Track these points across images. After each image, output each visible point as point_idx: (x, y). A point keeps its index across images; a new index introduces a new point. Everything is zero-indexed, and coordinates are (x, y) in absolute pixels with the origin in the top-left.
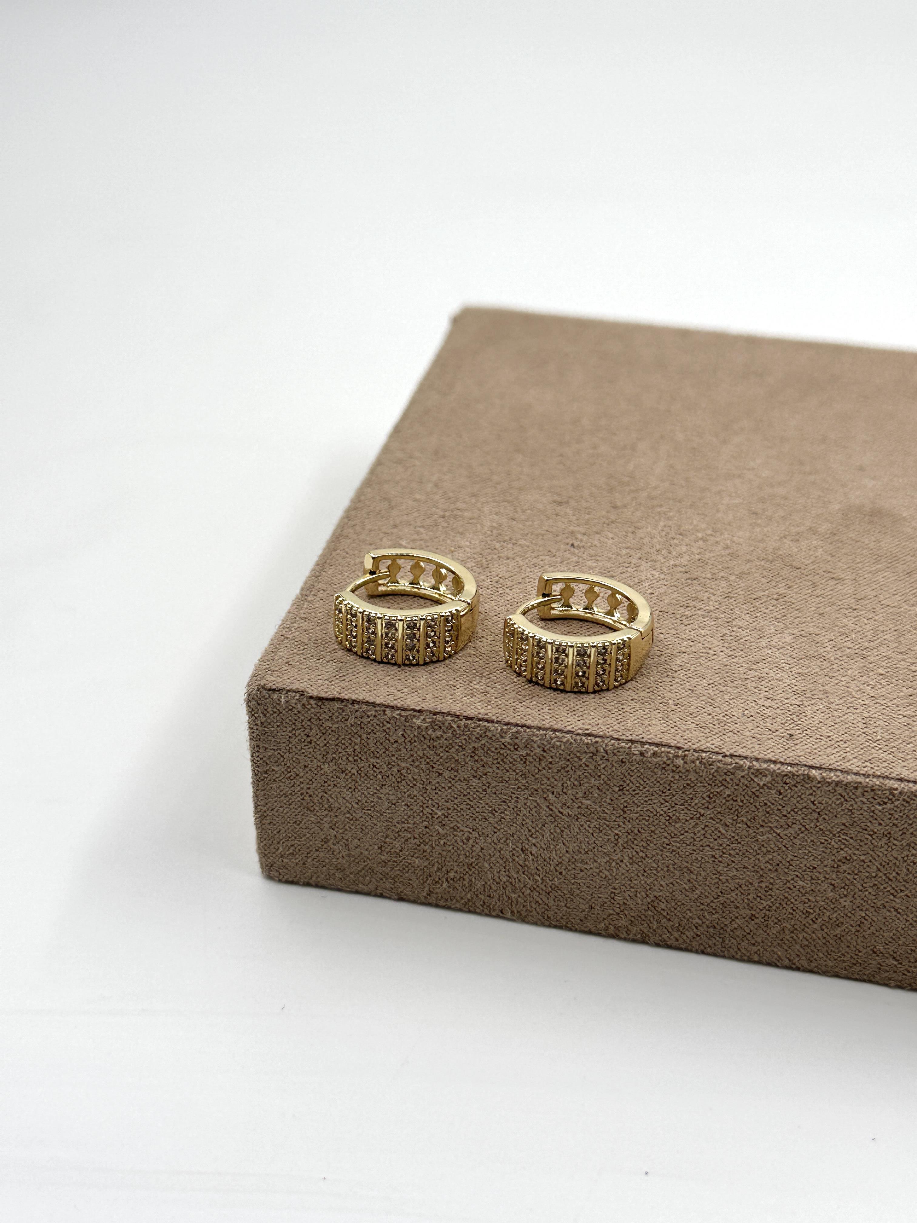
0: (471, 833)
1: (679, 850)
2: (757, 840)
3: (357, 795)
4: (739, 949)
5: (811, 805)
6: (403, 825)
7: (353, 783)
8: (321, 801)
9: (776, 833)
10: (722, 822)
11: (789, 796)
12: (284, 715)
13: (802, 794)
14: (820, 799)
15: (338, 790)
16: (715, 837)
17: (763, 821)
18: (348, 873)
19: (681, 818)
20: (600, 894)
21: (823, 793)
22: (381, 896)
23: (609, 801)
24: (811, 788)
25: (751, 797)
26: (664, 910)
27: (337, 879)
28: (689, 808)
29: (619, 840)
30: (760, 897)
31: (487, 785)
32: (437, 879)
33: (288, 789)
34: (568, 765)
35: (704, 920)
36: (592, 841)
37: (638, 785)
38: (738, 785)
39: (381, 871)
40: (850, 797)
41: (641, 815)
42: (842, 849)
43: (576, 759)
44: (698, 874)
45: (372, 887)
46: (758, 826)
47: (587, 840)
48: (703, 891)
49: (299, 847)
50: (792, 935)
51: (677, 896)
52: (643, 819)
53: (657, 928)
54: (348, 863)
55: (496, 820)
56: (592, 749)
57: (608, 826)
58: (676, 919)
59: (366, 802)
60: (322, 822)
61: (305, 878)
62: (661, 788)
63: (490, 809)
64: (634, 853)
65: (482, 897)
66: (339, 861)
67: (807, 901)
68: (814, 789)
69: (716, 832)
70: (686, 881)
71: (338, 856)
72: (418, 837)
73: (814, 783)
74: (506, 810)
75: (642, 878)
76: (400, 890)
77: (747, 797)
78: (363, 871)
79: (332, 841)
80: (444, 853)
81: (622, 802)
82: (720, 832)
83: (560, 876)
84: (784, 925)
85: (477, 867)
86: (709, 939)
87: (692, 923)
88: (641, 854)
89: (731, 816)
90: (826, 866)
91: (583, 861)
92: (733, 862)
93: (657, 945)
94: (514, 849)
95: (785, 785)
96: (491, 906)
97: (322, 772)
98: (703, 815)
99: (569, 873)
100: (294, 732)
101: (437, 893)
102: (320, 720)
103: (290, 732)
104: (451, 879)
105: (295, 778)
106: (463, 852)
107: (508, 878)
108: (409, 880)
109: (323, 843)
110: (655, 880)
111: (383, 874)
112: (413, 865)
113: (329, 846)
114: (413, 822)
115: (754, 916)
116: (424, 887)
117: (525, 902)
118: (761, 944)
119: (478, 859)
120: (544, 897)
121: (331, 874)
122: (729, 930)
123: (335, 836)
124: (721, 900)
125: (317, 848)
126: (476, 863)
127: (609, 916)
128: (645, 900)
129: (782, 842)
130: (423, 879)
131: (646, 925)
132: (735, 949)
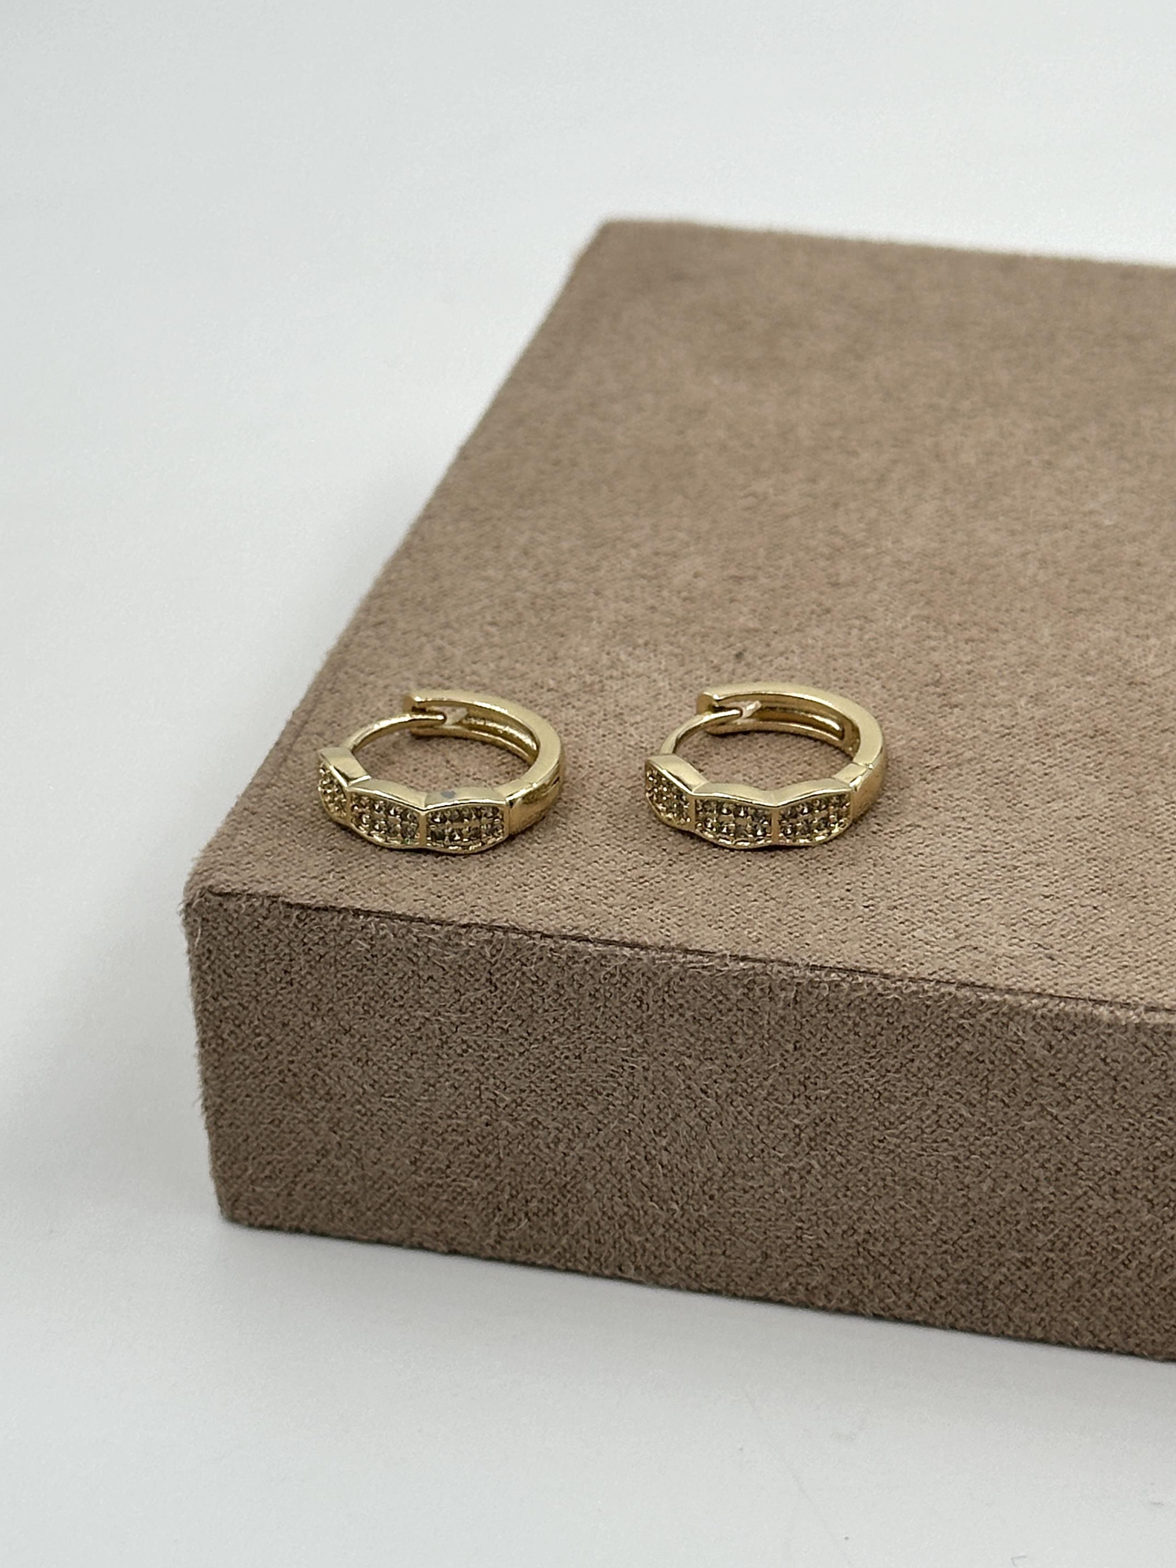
0: (561, 1132)
1: (900, 1150)
2: (1023, 1128)
3: (371, 1073)
4: (1010, 1319)
5: (1102, 1065)
6: (449, 1122)
7: (364, 1051)
8: (312, 1083)
9: (1052, 1115)
10: (964, 1100)
11: (1065, 1051)
12: (245, 937)
14: (1115, 1053)
15: (340, 1064)
16: (956, 1126)
17: (1029, 1094)
18: (363, 1209)
19: (897, 1094)
20: (778, 1230)
21: (1117, 1044)
22: (420, 1247)
25: (1005, 1054)
26: (883, 1255)
27: (345, 1219)
28: (909, 1076)
29: (803, 1135)
30: (1036, 1226)
31: (582, 1047)
32: (510, 1215)
33: (256, 1064)
35: (950, 1271)
36: (759, 1140)
38: (982, 1035)
39: (417, 1204)
40: (1160, 1049)
41: (833, 1092)
42: (1158, 1139)
44: (934, 1190)
45: (403, 1231)
46: (1022, 1105)
47: (750, 1137)
48: (944, 1220)
49: (281, 1165)
50: (1094, 1290)
51: (902, 1230)
52: (838, 1098)
53: (876, 1287)
54: (361, 1192)
55: (600, 1107)
57: (782, 1112)
58: (905, 1271)
59: (387, 1083)
60: (316, 1120)
61: (293, 1219)
62: (862, 1044)
63: (589, 1089)
64: (828, 1158)
65: (587, 1243)
66: (347, 1188)
67: (1111, 1230)
68: (1103, 1037)
69: (955, 1117)
70: (915, 1203)
71: (345, 1179)
72: (475, 1141)
73: (1102, 1029)
74: (614, 1089)
75: (844, 1200)
76: (450, 1235)
77: (998, 1054)
78: (389, 1205)
79: (333, 1153)
80: (519, 1169)
81: (802, 1070)
82: (961, 1116)
83: (711, 1202)
84: (1080, 1273)
85: (574, 1191)
86: (961, 1303)
87: (931, 1276)
88: (839, 1159)
89: (978, 1088)
90: (1135, 1169)
91: (746, 1174)
92: (989, 1168)
93: (877, 1317)
94: (633, 1158)
95: (1056, 1033)
96: (602, 1260)
97: (312, 1032)
98: (932, 1089)
99: (725, 1196)
101: (512, 1239)
102: (305, 944)
103: (258, 966)
104: (534, 1214)
105: (268, 1044)
106: (550, 1165)
107: (626, 1209)
108: (465, 1217)
109: (319, 1158)
110: (866, 1203)
111: (422, 1208)
112: (469, 1190)
113: (329, 1162)
114: (465, 1115)
115: (1030, 1259)
116: (490, 1230)
117: (657, 1249)
118: (1046, 1309)
119: (575, 1177)
120: (688, 1240)
121: (336, 1211)
122: (991, 1287)
123: (339, 1144)
124: (975, 1233)
125: (310, 1167)
126: (572, 1184)
127: (795, 1269)
128: (851, 1240)
129: (1062, 1130)
130: (487, 1216)
131: (857, 1282)
132: (1005, 1319)
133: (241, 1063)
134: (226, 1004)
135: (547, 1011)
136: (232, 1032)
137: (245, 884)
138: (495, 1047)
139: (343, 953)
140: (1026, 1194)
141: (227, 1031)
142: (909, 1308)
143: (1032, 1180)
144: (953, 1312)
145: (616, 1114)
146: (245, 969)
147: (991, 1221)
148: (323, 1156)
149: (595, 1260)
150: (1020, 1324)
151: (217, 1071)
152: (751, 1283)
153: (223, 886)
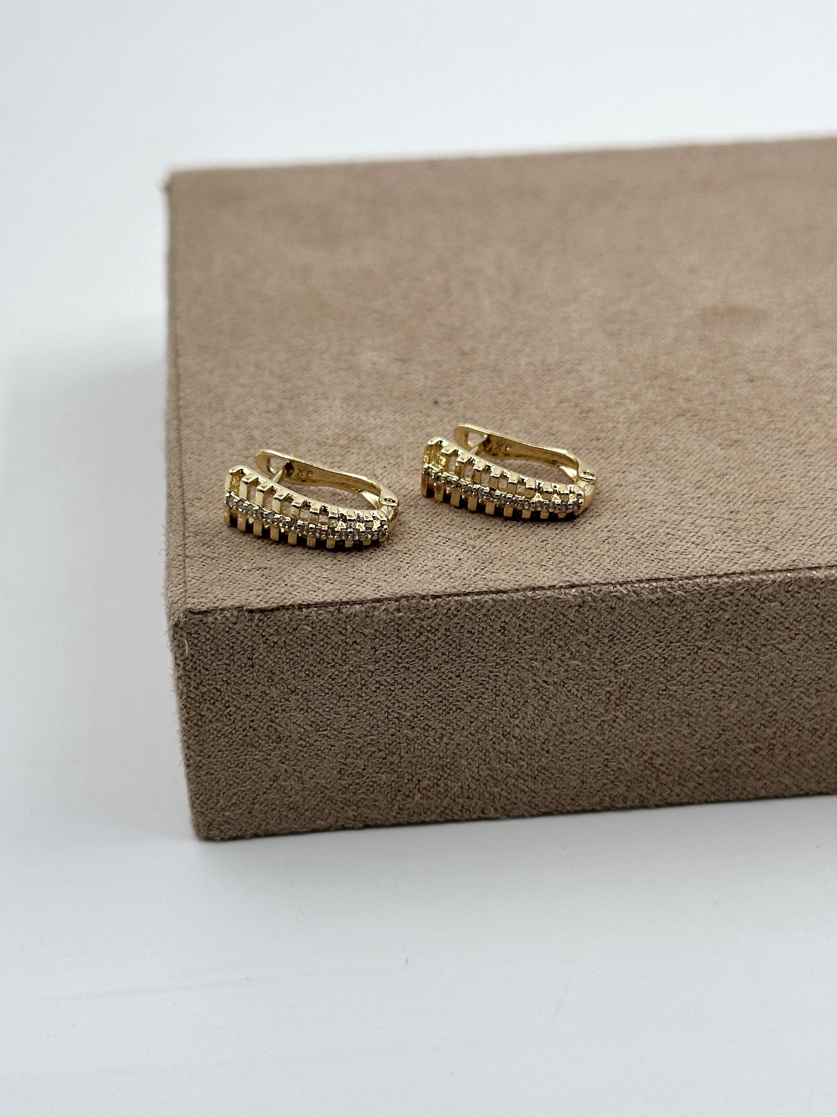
0: (445, 729)
1: (676, 694)
2: (759, 662)
3: (310, 716)
4: (744, 788)
5: (815, 609)
6: (365, 739)
7: (305, 703)
8: (267, 733)
9: (778, 649)
10: (722, 651)
11: (791, 605)
12: (219, 640)
13: (805, 599)
14: (825, 600)
15: (288, 715)
16: (715, 669)
17: (765, 639)
18: (303, 811)
19: (677, 657)
20: (593, 763)
21: (827, 593)
22: (344, 828)
23: (598, 656)
24: (815, 590)
25: (751, 615)
26: (661, 765)
27: (290, 821)
28: (686, 643)
29: (612, 697)
30: (764, 725)
31: (461, 668)
33: (226, 728)
34: (551, 626)
35: (706, 766)
36: (581, 707)
37: (629, 630)
38: (737, 605)
39: (341, 800)
41: (634, 664)
43: (561, 617)
44: (698, 715)
45: (331, 820)
46: (760, 647)
47: (575, 706)
48: (703, 733)
49: (243, 794)
50: (799, 758)
51: (675, 746)
52: (636, 667)
53: (657, 787)
54: (302, 799)
55: (472, 707)
56: (579, 601)
57: (598, 685)
58: (676, 772)
59: (321, 722)
60: (269, 757)
61: (252, 829)
62: (655, 627)
63: (465, 696)
64: (628, 709)
65: (461, 801)
66: (291, 799)
67: (813, 717)
68: (818, 591)
69: (714, 664)
70: (685, 726)
71: (290, 793)
72: (383, 748)
73: (817, 585)
74: (483, 693)
75: (638, 734)
76: (365, 816)
77: (748, 617)
78: (321, 804)
79: (282, 777)
80: (414, 760)
81: (613, 654)
82: (720, 662)
83: (547, 755)
84: (790, 749)
85: (453, 767)
86: (712, 785)
87: (693, 772)
88: (637, 708)
89: (732, 642)
90: (832, 674)
91: (571, 731)
92: (735, 692)
93: (658, 806)
94: (495, 736)
95: (786, 594)
96: (471, 809)
97: (268, 698)
98: (700, 649)
99: (557, 749)
100: (232, 658)
101: (408, 809)
102: (263, 636)
103: (228, 659)
105: (235, 712)
106: (436, 754)
107: (488, 772)
108: (375, 801)
109: (271, 783)
110: (652, 733)
111: (344, 802)
112: (379, 782)
113: (278, 784)
114: (376, 732)
115: (758, 747)
116: (393, 806)
117: (509, 794)
118: (768, 777)
119: (453, 758)
120: (530, 783)
121: (283, 817)
122: (732, 770)
123: (286, 771)
124: (724, 738)
125: (265, 790)
126: (451, 763)
127: (603, 787)
128: (641, 759)
129: (785, 658)
130: (391, 797)
131: (644, 787)
132: (740, 789)
133: (215, 729)
134: (204, 690)
135: (437, 649)
136: (208, 709)
137: (214, 603)
138: (400, 681)
139: (291, 637)
140: (758, 705)
141: (205, 709)
142: (678, 795)
143: (764, 695)
144: (706, 792)
145: (483, 709)
146: (219, 663)
147: (735, 728)
148: (274, 781)
149: (466, 810)
150: (750, 790)
151: (197, 738)
152: (573, 802)
153: (199, 607)
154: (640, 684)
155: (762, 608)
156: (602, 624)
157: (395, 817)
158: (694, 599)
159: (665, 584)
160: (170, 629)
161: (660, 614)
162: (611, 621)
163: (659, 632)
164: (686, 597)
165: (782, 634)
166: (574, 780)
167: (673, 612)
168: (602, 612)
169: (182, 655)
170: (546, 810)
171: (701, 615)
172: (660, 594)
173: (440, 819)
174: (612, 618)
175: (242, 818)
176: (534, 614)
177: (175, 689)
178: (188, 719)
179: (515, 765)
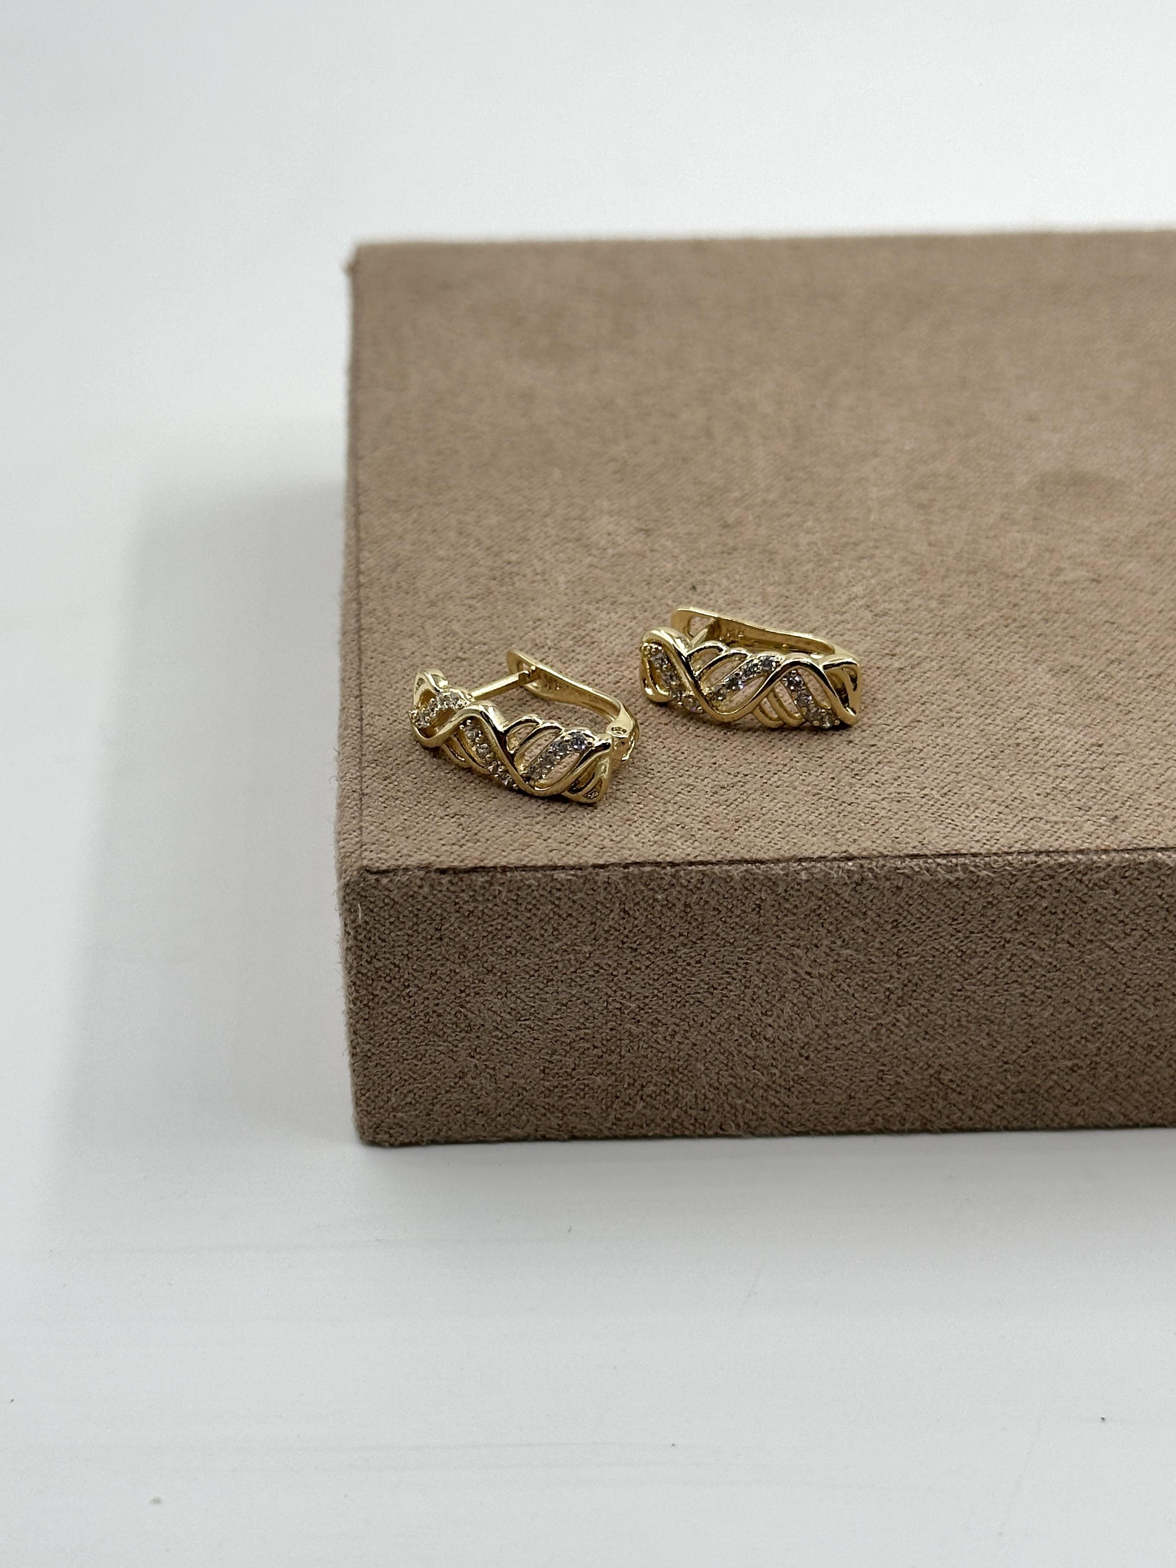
0: (678, 1025)
1: (975, 995)
2: (1083, 962)
3: (509, 1003)
4: (1055, 1115)
5: (1158, 900)
6: (577, 1033)
7: (504, 986)
8: (455, 1019)
9: (1109, 947)
10: (1036, 946)
11: (1128, 894)
12: (401, 905)
13: (1146, 887)
14: (1171, 890)
15: (482, 999)
16: (1026, 968)
17: (1092, 934)
18: (494, 1116)
19: (978, 950)
20: (864, 1075)
22: (544, 1139)
23: (878, 945)
25: (1075, 904)
26: (951, 1081)
27: (477, 1127)
28: (990, 934)
29: (892, 996)
30: (1086, 1038)
31: (703, 953)
33: (404, 1011)
34: (820, 906)
35: (1008, 1085)
36: (853, 1005)
37: (918, 916)
38: (1058, 892)
39: (543, 1104)
41: (922, 957)
43: (833, 896)
44: (1001, 1022)
45: (529, 1129)
46: (1085, 942)
47: (846, 1004)
48: (1007, 1045)
49: (421, 1092)
50: (1129, 1081)
51: (970, 1058)
52: (925, 961)
53: (944, 1107)
54: (494, 1102)
55: (715, 1000)
56: (856, 877)
57: (875, 980)
58: (970, 1091)
59: (523, 1009)
60: (455, 1049)
61: (429, 1134)
62: (952, 913)
63: (706, 987)
64: (913, 1011)
65: (693, 1113)
66: (481, 1101)
67: (1149, 1031)
68: (1163, 878)
69: (1026, 961)
70: (983, 1035)
71: (479, 1093)
72: (599, 1045)
73: (1162, 871)
74: (729, 984)
75: (923, 1042)
76: (572, 1125)
77: (1071, 906)
78: (517, 1109)
79: (470, 1074)
80: (638, 1061)
81: (897, 943)
82: (1032, 959)
83: (806, 1062)
84: (1118, 1069)
85: (686, 1072)
86: (1015, 1109)
87: (991, 1091)
88: (923, 1010)
89: (1048, 935)
91: (839, 1034)
92: (1050, 997)
93: (944, 1131)
94: (741, 1037)
95: (1123, 880)
96: (706, 1124)
97: (458, 977)
98: (1008, 942)
99: (819, 1056)
101: (627, 1119)
102: (456, 904)
103: (410, 928)
105: (416, 993)
106: (666, 1054)
107: (731, 1079)
108: (586, 1109)
109: (456, 1080)
110: (942, 1042)
111: (547, 1107)
112: (591, 1086)
113: (465, 1082)
114: (592, 1025)
115: (1077, 1065)
116: (608, 1115)
117: (756, 1107)
118: (1087, 1102)
119: (687, 1060)
120: (783, 1096)
121: (468, 1122)
122: (1042, 1092)
123: (476, 1066)
124: (1032, 1052)
125: (448, 1089)
126: (684, 1066)
127: (875, 1104)
128: (926, 1073)
129: (1117, 958)
130: (606, 1104)
131: (927, 1106)
132: (1051, 1115)
133: (390, 1013)
134: (379, 964)
135: (674, 927)
136: (383, 988)
137: (397, 860)
138: (625, 964)
139: (490, 906)
140: (1079, 1013)
141: (379, 988)
142: (971, 1119)
143: (1087, 1003)
144: (1007, 1116)
145: (728, 1003)
146: (399, 933)
147: (1047, 1040)
148: (460, 1078)
149: (700, 1124)
150: (1064, 1116)
151: (366, 1022)
152: (836, 1121)
153: (377, 865)
154: (928, 982)
155: (1090, 896)
156: (884, 907)
157: (610, 1129)
158: (1003, 882)
159: (967, 861)
160: (339, 889)
161: (960, 898)
162: (896, 904)
163: (956, 920)
164: (993, 879)
165: (1115, 928)
166: (839, 1095)
167: (976, 896)
168: (886, 892)
169: (353, 921)
170: (802, 1129)
171: (1011, 902)
172: (960, 874)
173: (667, 1134)
174: (898, 900)
175: (419, 1119)
176: (799, 890)
177: (343, 961)
178: (357, 999)
179: (765, 1072)
